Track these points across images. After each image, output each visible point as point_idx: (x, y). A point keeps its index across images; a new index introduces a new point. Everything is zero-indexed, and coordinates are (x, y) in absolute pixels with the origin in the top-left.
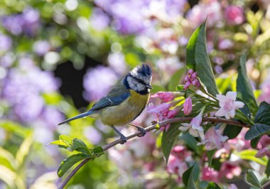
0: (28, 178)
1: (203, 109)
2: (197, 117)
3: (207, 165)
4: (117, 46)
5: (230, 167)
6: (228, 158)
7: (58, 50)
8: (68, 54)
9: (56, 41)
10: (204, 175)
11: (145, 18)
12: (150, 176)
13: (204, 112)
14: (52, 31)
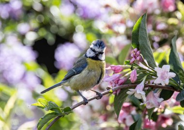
0: (13, 126)
1: (145, 78)
2: (140, 84)
3: (147, 117)
4: (80, 27)
5: (164, 119)
6: (163, 112)
7: (36, 30)
8: (43, 33)
9: (34, 24)
10: (145, 125)
11: (101, 6)
12: (104, 125)
13: (146, 80)
14: (32, 16)
